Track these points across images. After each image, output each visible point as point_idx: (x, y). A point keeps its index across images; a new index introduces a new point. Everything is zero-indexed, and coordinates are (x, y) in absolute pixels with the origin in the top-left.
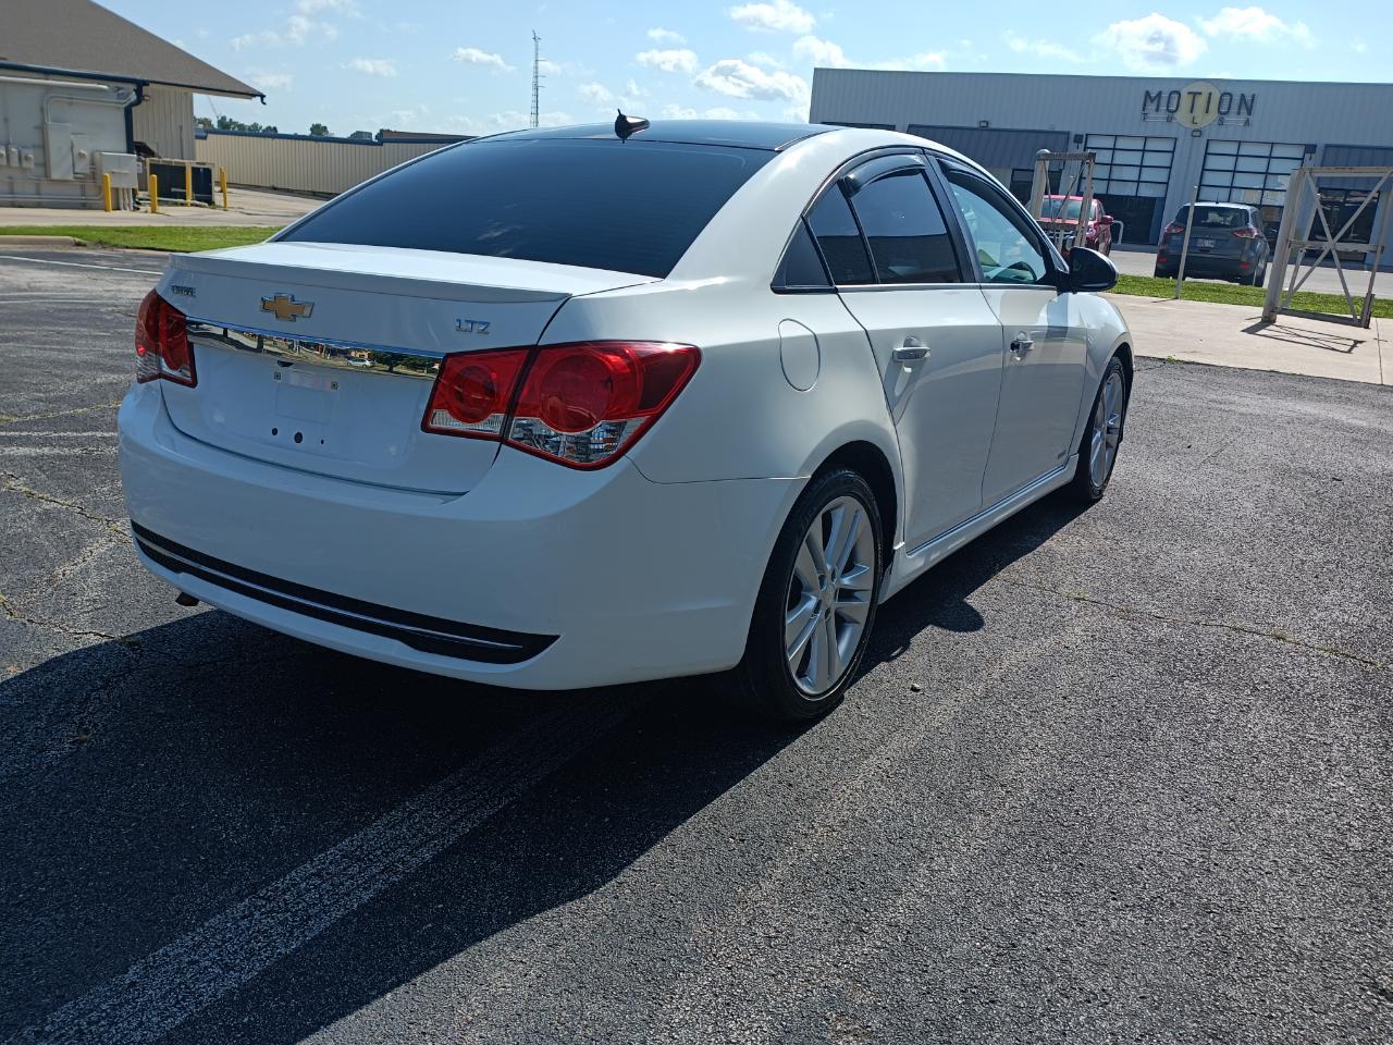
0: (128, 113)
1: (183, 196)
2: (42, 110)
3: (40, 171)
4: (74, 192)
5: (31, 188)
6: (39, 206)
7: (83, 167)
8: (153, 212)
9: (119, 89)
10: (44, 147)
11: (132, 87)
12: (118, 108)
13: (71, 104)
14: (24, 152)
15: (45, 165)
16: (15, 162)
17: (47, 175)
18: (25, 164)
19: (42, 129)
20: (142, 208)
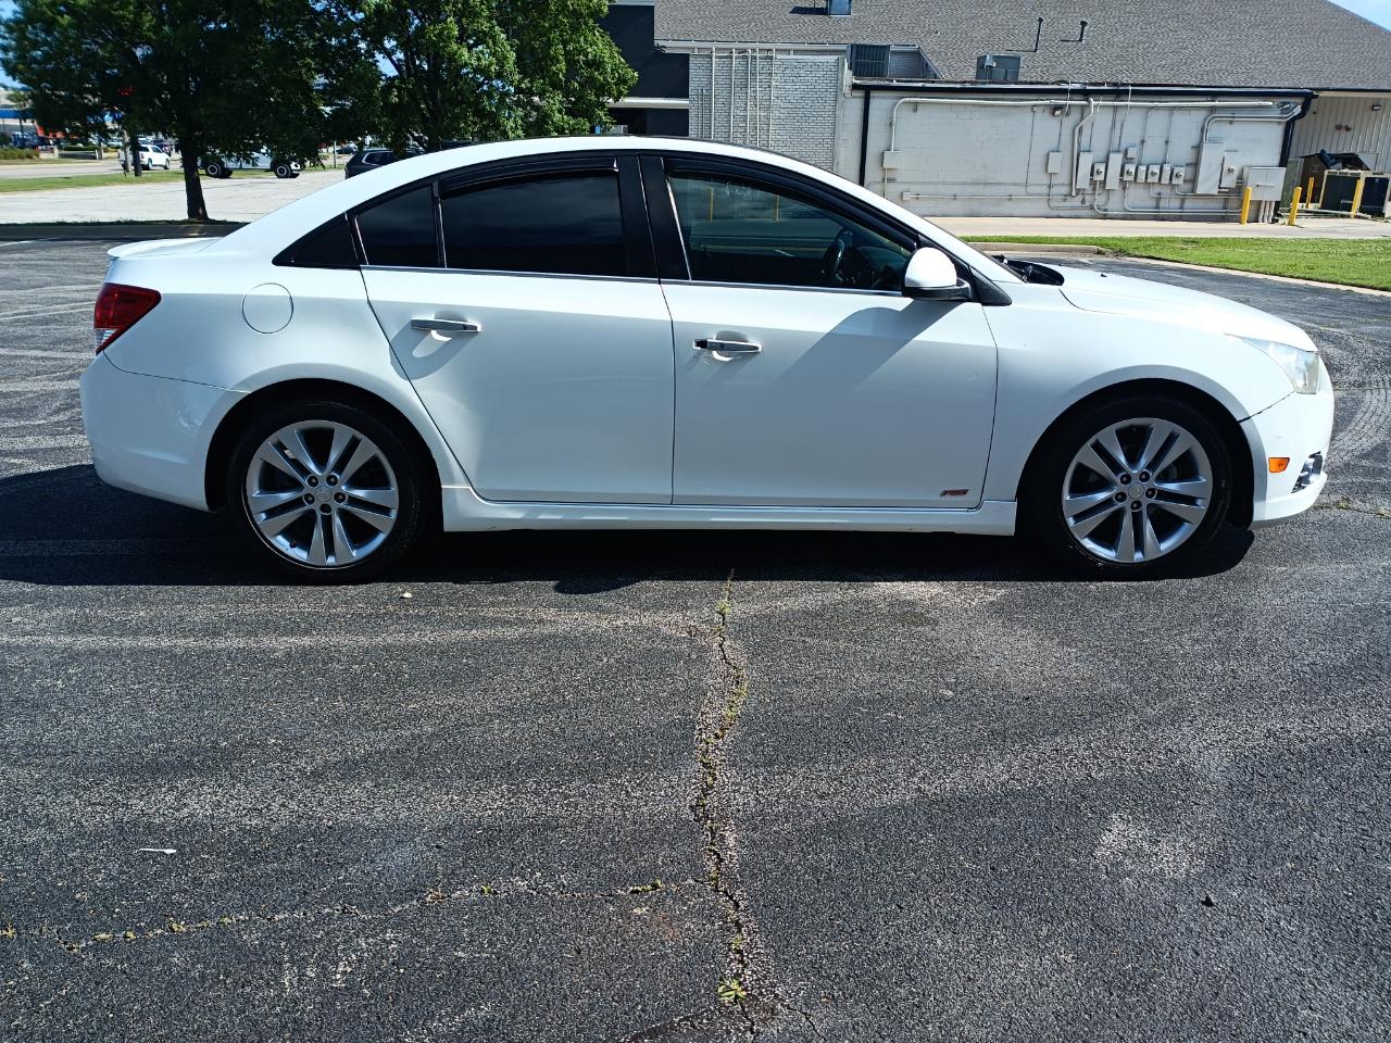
0: (1289, 127)
1: (1349, 208)
2: (1202, 130)
3: (1188, 187)
4: (1215, 206)
5: (1175, 203)
6: (1180, 219)
7: (1230, 182)
8: (1289, 224)
9: (1285, 103)
10: (1196, 165)
11: (1300, 100)
12: (1279, 123)
13: (1231, 122)
14: (1176, 170)
15: (1193, 181)
16: (1165, 180)
17: (1193, 190)
18: (1175, 181)
19: (1198, 148)
20: (1281, 221)
